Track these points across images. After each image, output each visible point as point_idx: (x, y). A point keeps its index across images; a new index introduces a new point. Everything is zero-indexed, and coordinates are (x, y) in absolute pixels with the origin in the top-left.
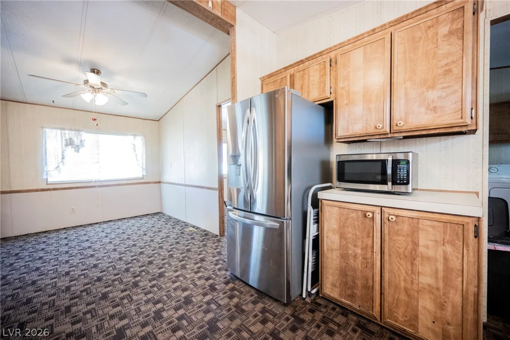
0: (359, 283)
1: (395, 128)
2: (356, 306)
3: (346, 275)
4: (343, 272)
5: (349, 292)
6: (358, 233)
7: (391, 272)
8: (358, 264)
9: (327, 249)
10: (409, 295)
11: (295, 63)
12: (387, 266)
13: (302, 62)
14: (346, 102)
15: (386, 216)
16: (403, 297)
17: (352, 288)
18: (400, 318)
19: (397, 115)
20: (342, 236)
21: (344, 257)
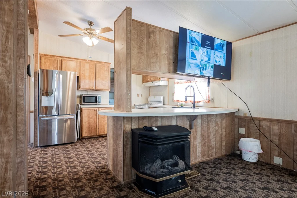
0: (93, 128)
1: (97, 88)
2: (92, 135)
3: (90, 128)
4: (89, 128)
5: (90, 132)
6: (93, 115)
7: (100, 122)
8: (93, 124)
9: (84, 123)
10: (103, 126)
11: (63, 57)
12: (99, 121)
13: (66, 58)
14: (83, 78)
15: (99, 109)
16: (102, 127)
17: (91, 131)
18: (102, 132)
19: (97, 85)
20: (88, 117)
21: (89, 123)
